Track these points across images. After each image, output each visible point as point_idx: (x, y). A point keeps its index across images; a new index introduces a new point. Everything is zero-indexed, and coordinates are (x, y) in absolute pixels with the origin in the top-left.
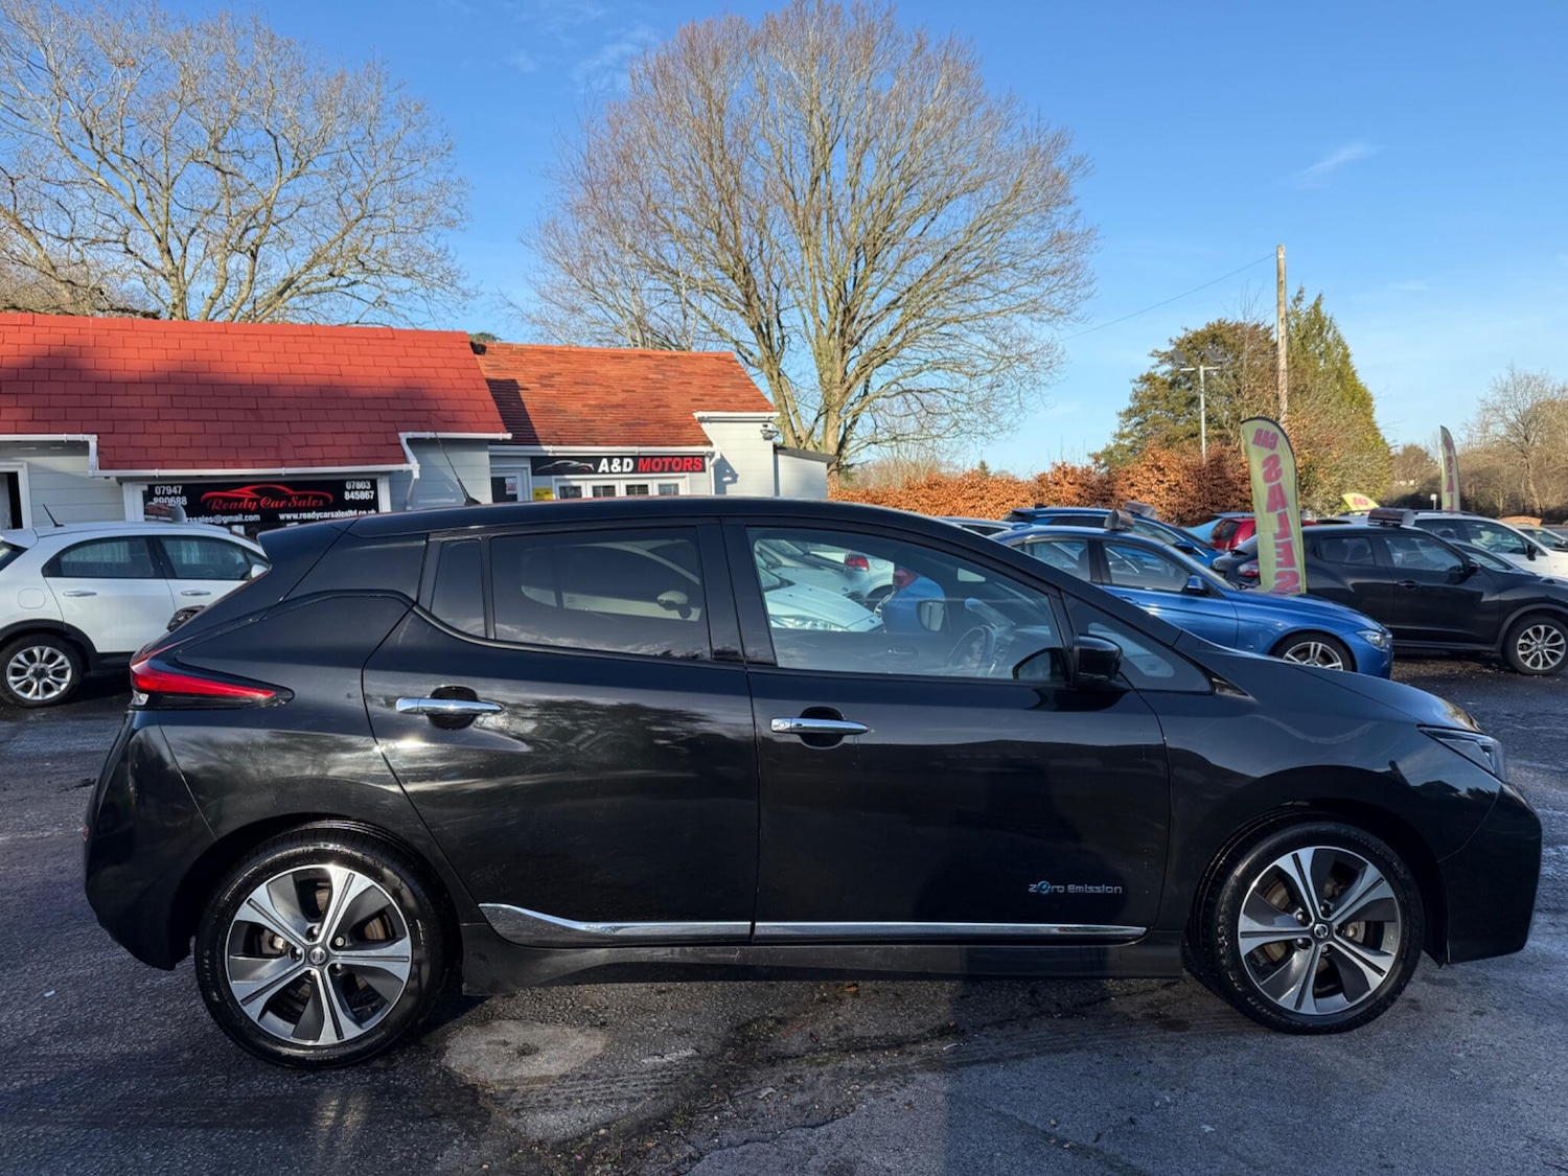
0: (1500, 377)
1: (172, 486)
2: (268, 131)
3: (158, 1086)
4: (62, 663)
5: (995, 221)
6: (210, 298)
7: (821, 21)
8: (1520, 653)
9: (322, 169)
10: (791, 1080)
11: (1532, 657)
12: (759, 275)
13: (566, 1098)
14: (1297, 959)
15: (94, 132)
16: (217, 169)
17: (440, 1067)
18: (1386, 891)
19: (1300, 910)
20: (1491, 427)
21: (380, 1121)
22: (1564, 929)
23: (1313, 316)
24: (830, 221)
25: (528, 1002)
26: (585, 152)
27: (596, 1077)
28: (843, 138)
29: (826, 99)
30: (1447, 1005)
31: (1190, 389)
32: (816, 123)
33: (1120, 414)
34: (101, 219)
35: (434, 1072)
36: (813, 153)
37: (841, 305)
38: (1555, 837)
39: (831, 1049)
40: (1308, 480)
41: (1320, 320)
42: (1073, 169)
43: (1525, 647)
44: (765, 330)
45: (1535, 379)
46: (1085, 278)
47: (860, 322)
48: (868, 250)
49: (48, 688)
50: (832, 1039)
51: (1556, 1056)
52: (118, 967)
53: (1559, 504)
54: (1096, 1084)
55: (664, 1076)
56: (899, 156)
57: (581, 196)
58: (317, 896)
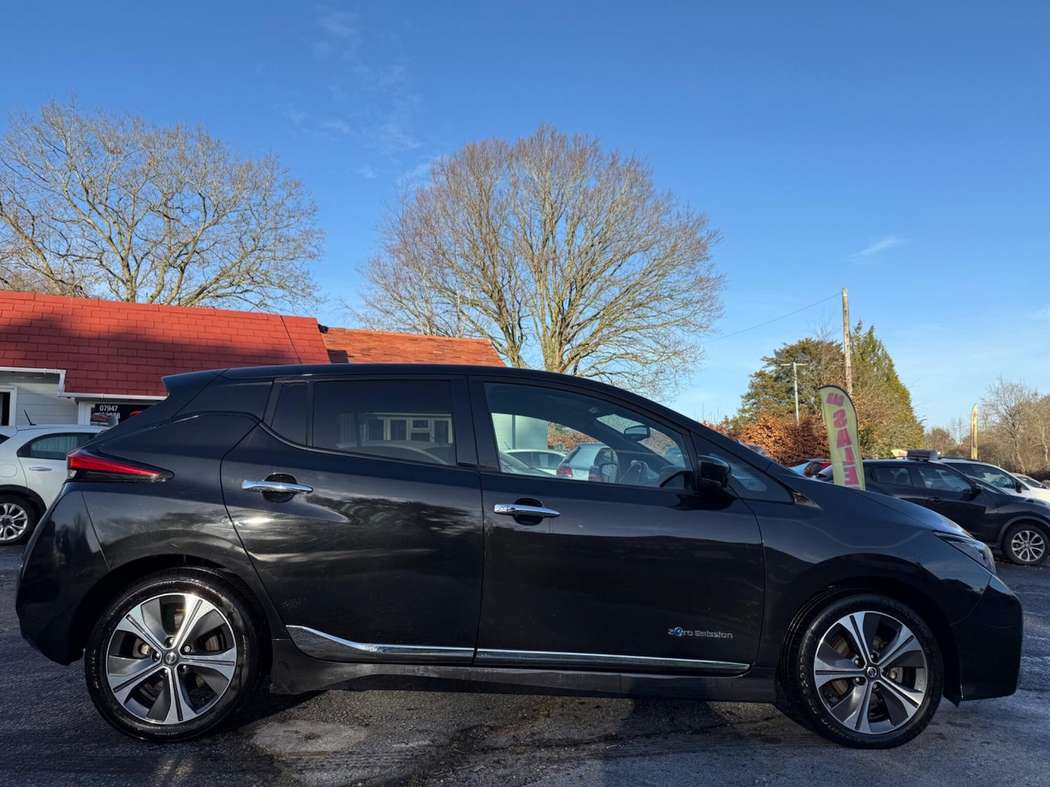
0: (994, 385)
1: (111, 406)
2: (200, 194)
3: (47, 748)
4: (22, 516)
5: (660, 268)
6: (151, 297)
7: (552, 145)
8: (1014, 549)
9: (232, 220)
10: (498, 762)
11: (1022, 553)
12: (507, 296)
13: (336, 764)
14: (856, 694)
15: (90, 191)
16: (165, 216)
17: (249, 744)
18: (915, 645)
19: (857, 657)
20: (990, 417)
21: (202, 773)
22: (1047, 701)
23: (868, 340)
24: (555, 265)
25: (316, 712)
26: (401, 217)
27: (359, 754)
28: (563, 216)
29: (554, 193)
30: (964, 737)
31: (788, 382)
32: (548, 206)
33: (742, 397)
34: (88, 244)
35: (244, 747)
36: (545, 224)
37: (560, 316)
38: (1040, 652)
39: (527, 745)
40: (867, 439)
41: (873, 342)
42: (709, 239)
43: (1017, 545)
44: (510, 332)
45: (1017, 386)
46: (717, 305)
47: (572, 327)
48: (578, 286)
49: (10, 533)
50: (528, 740)
51: (1041, 768)
52: (31, 684)
53: (1038, 470)
54: (714, 770)
55: (407, 755)
56: (599, 228)
57: (396, 242)
58: (175, 618)
